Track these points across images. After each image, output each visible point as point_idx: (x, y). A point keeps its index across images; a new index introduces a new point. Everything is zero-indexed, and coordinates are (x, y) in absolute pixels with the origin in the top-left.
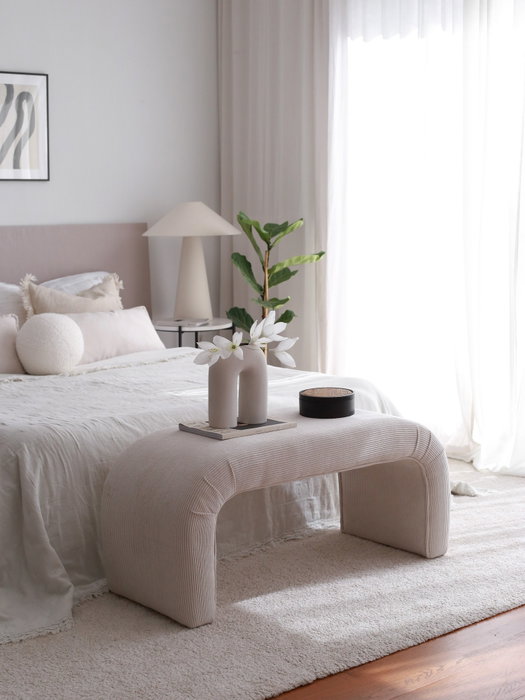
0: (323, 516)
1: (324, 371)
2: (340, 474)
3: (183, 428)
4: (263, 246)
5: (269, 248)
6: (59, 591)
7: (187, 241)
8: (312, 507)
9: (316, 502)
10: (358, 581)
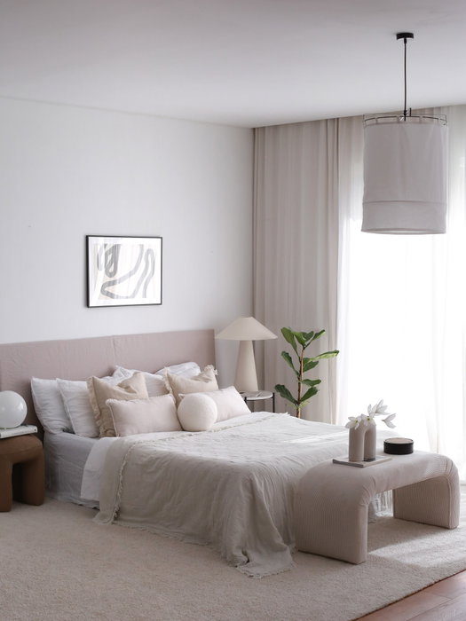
0: (382, 509)
1: (334, 423)
2: (394, 491)
3: (335, 462)
4: (300, 347)
5: (304, 349)
6: (282, 550)
7: (242, 343)
8: (377, 504)
9: (379, 502)
10: (422, 541)
